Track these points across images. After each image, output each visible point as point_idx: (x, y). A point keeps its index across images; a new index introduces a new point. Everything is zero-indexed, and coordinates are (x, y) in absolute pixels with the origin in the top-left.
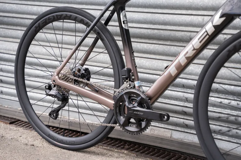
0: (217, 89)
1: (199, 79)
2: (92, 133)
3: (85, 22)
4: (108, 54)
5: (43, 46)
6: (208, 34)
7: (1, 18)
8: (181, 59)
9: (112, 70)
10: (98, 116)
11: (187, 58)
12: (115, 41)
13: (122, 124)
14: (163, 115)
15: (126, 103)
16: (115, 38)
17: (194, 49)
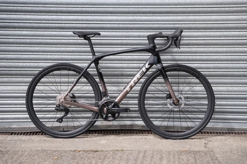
3: (76, 70)
5: (47, 86)
6: (144, 72)
7: (1, 72)
8: (132, 83)
11: (135, 83)
12: (94, 79)
13: (104, 117)
14: (127, 109)
15: (106, 107)
16: (94, 77)
17: (138, 79)
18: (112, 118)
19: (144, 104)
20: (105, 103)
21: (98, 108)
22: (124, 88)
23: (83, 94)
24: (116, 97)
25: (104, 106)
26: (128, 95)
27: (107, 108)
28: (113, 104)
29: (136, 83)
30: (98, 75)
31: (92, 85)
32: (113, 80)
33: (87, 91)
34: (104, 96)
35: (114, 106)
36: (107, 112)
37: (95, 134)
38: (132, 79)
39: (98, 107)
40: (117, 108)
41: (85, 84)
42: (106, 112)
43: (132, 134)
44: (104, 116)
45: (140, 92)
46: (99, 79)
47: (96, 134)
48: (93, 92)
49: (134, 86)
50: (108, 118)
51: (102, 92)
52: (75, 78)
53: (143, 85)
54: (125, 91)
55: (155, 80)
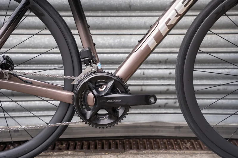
0: (167, 59)
1: (180, 51)
2: (33, 139)
4: (52, 36)
8: (162, 27)
9: (60, 55)
10: (40, 116)
11: (168, 26)
12: (61, 17)
13: (88, 118)
14: (150, 97)
15: (94, 91)
16: (61, 14)
17: (178, 15)
18: (110, 118)
19: (191, 78)
20: (90, 80)
21: (73, 94)
22: (140, 42)
23: (36, 55)
24: (120, 62)
25: (86, 88)
26: (152, 56)
27: (96, 93)
28: (110, 84)
29: (171, 27)
30: (70, 8)
31: (53, 34)
32: (108, 21)
33: (45, 48)
34: (87, 63)
35: (113, 90)
36: (95, 103)
37: (66, 152)
38: (161, 17)
39: (73, 91)
40: (122, 93)
41: (37, 31)
42: (93, 104)
43: (157, 151)
44: (89, 114)
45: (181, 48)
46: (73, 18)
47: (69, 153)
48: (58, 50)
49: (167, 34)
50: (99, 120)
51: (83, 52)
52: (6, 15)
53: (191, 31)
54: (143, 47)
55: (223, 19)
